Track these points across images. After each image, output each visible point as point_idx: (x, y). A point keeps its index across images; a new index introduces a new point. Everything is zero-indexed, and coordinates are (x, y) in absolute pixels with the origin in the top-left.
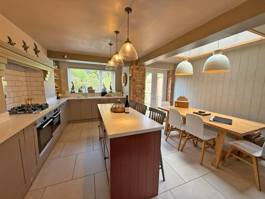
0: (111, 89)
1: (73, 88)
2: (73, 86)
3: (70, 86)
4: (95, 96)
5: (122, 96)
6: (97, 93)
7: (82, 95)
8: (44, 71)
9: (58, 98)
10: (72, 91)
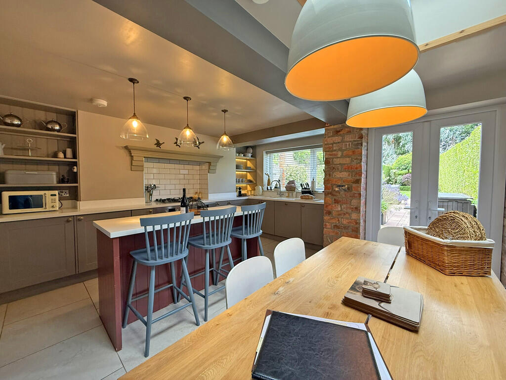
1: (269, 183)
2: (269, 180)
3: (265, 181)
6: (297, 193)
8: (208, 162)
9: (240, 195)
10: (267, 188)
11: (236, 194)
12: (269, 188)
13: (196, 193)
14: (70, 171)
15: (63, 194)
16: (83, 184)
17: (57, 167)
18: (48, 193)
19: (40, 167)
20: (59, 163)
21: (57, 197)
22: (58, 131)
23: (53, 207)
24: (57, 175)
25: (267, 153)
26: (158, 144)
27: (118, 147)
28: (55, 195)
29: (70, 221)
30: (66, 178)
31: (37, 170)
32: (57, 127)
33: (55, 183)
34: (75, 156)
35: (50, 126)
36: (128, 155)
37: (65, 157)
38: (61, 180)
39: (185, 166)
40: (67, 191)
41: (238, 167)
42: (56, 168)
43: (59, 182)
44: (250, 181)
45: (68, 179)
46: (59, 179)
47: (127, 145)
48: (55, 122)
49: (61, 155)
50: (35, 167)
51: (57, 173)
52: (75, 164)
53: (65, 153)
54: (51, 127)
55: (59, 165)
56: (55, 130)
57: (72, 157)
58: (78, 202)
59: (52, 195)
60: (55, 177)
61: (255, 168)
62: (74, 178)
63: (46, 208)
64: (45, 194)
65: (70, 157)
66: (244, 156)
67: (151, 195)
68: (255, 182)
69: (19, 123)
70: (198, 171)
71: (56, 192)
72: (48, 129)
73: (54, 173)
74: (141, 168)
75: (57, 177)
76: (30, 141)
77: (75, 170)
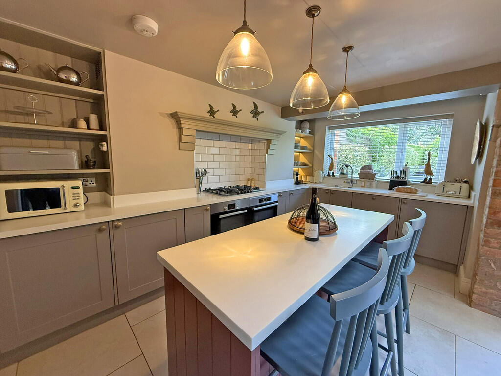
0: (428, 171)
1: (331, 167)
2: (332, 164)
3: (327, 165)
4: (371, 187)
5: (469, 197)
6: (378, 181)
7: (345, 182)
8: (267, 140)
9: (298, 182)
10: (329, 173)
11: (294, 180)
12: (331, 174)
13: (248, 180)
14: (97, 150)
15: (88, 183)
16: (118, 169)
17: (78, 142)
18: (67, 184)
19: (53, 143)
20: (80, 137)
21: (81, 191)
22: (77, 84)
23: (76, 205)
24: (78, 155)
25: (330, 129)
26: (212, 112)
27: (161, 114)
28: (78, 188)
29: (104, 230)
30: (92, 160)
31: (49, 148)
32: (74, 79)
33: (76, 169)
34: (102, 126)
35: (62, 76)
36: (175, 126)
37: (88, 128)
38: (85, 164)
39: (237, 143)
40: (94, 179)
41: (296, 147)
42: (76, 144)
43: (81, 167)
44: (304, 164)
45: (95, 161)
46: (82, 161)
47: (177, 111)
48: (70, 69)
49: (82, 124)
50: (44, 142)
51: (78, 151)
52: (104, 138)
53: (87, 121)
54: (64, 78)
55: (80, 141)
56: (69, 82)
57: (99, 129)
58: (111, 197)
59: (73, 188)
60: (76, 158)
61: (312, 149)
62: (103, 160)
63: (65, 208)
64: (63, 186)
65: (95, 128)
66: (302, 132)
67: (200, 183)
68: (311, 166)
69: (14, 67)
70: (250, 151)
71: (79, 183)
72: (61, 80)
73: (75, 153)
74: (191, 147)
75: (79, 158)
76: (33, 100)
77: (105, 149)
